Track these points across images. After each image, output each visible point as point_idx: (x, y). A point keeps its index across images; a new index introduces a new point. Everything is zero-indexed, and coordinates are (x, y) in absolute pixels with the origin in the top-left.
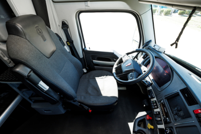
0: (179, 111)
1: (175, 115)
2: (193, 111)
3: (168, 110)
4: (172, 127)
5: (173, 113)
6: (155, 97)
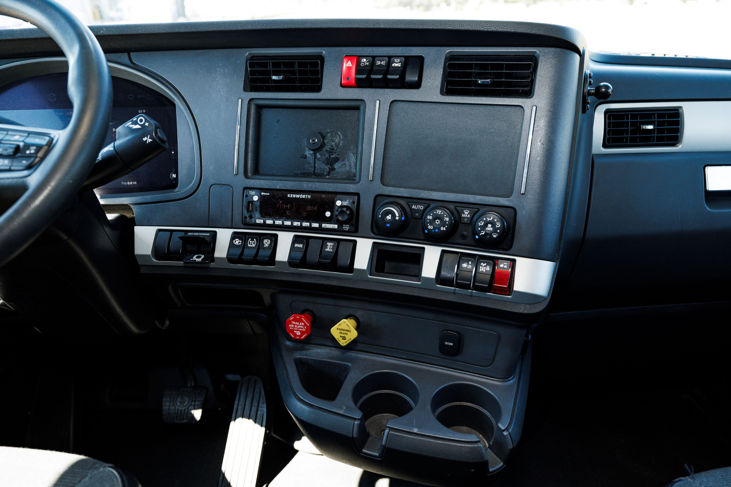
1: (331, 168)
2: (342, 86)
3: (307, 186)
4: (376, 197)
5: (319, 175)
6: (215, 232)
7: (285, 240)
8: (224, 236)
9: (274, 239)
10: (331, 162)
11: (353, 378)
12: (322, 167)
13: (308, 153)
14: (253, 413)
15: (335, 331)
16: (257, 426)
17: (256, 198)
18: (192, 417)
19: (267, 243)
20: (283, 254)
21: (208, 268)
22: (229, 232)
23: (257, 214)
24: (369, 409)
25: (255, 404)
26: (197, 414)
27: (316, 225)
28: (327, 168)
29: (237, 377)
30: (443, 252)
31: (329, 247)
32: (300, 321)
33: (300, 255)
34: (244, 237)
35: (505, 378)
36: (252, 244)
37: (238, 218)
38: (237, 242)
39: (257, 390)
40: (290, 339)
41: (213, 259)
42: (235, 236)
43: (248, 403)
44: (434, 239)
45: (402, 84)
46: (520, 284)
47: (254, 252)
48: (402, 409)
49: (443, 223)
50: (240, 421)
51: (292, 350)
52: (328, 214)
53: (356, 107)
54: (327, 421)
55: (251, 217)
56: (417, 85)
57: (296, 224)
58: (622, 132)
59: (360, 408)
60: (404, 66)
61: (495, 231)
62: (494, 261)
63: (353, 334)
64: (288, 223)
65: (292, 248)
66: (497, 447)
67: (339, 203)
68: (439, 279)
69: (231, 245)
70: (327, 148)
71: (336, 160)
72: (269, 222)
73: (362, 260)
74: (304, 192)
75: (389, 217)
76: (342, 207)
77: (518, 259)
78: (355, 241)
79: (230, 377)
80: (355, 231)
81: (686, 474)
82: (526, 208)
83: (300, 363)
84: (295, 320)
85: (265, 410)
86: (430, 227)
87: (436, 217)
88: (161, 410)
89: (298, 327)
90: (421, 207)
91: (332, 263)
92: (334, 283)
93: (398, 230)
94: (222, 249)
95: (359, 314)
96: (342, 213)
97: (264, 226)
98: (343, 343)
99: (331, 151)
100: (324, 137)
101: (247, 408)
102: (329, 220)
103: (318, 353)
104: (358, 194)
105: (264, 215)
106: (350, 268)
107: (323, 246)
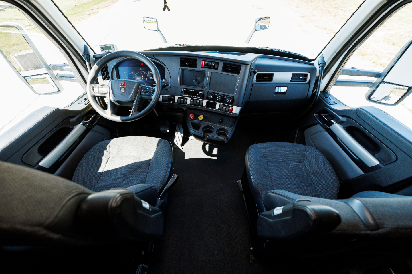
0: (197, 79)
1: (199, 85)
2: (201, 67)
3: (193, 88)
4: (208, 92)
5: (196, 86)
6: (174, 97)
7: (189, 99)
8: (176, 98)
9: (187, 99)
10: (199, 83)
11: (202, 126)
12: (197, 84)
13: (194, 81)
14: (180, 131)
15: (199, 117)
16: (181, 134)
17: (183, 90)
18: (167, 132)
19: (185, 100)
20: (189, 102)
21: (174, 104)
22: (177, 97)
23: (183, 94)
24: (205, 132)
25: (180, 129)
26: (168, 131)
27: (195, 97)
28: (198, 84)
29: (175, 123)
30: (220, 104)
31: (198, 101)
32: (192, 115)
33: (192, 103)
34: (181, 98)
35: (231, 127)
36: (182, 100)
37: (179, 94)
38: (179, 99)
39: (181, 126)
40: (190, 118)
41: (174, 102)
42: (179, 98)
43: (179, 129)
44: (219, 102)
45: (214, 68)
46: (233, 112)
47: (183, 102)
48: (211, 132)
49: (220, 99)
50: (177, 133)
51: (190, 120)
52: (198, 95)
53: (204, 72)
54: (197, 134)
55: (182, 94)
56: (217, 69)
57: (191, 96)
58: (260, 79)
59: (203, 132)
60: (215, 64)
61: (230, 101)
62: (229, 107)
63: (202, 118)
64: (190, 96)
65: (191, 101)
66: (227, 139)
67: (200, 93)
68: (219, 109)
69: (178, 100)
70: (198, 80)
71: (200, 83)
72: (186, 95)
73: (204, 105)
74: (193, 90)
75: (210, 97)
76: (201, 94)
77: (234, 107)
78: (203, 101)
79: (174, 123)
80: (203, 98)
81: (255, 144)
82: (236, 97)
83: (192, 123)
84: (191, 115)
85: (182, 130)
86: (218, 100)
87: (219, 98)
88: (160, 130)
89: (192, 116)
90: (217, 95)
91: (199, 105)
92: (199, 108)
93: (211, 99)
94: (176, 101)
95: (203, 114)
96: (201, 95)
97: (185, 96)
98: (200, 120)
99: (199, 81)
100: (197, 78)
101: (179, 130)
102: (198, 96)
103: (195, 121)
104: (204, 91)
105: (184, 94)
106: (202, 106)
107: (197, 101)
